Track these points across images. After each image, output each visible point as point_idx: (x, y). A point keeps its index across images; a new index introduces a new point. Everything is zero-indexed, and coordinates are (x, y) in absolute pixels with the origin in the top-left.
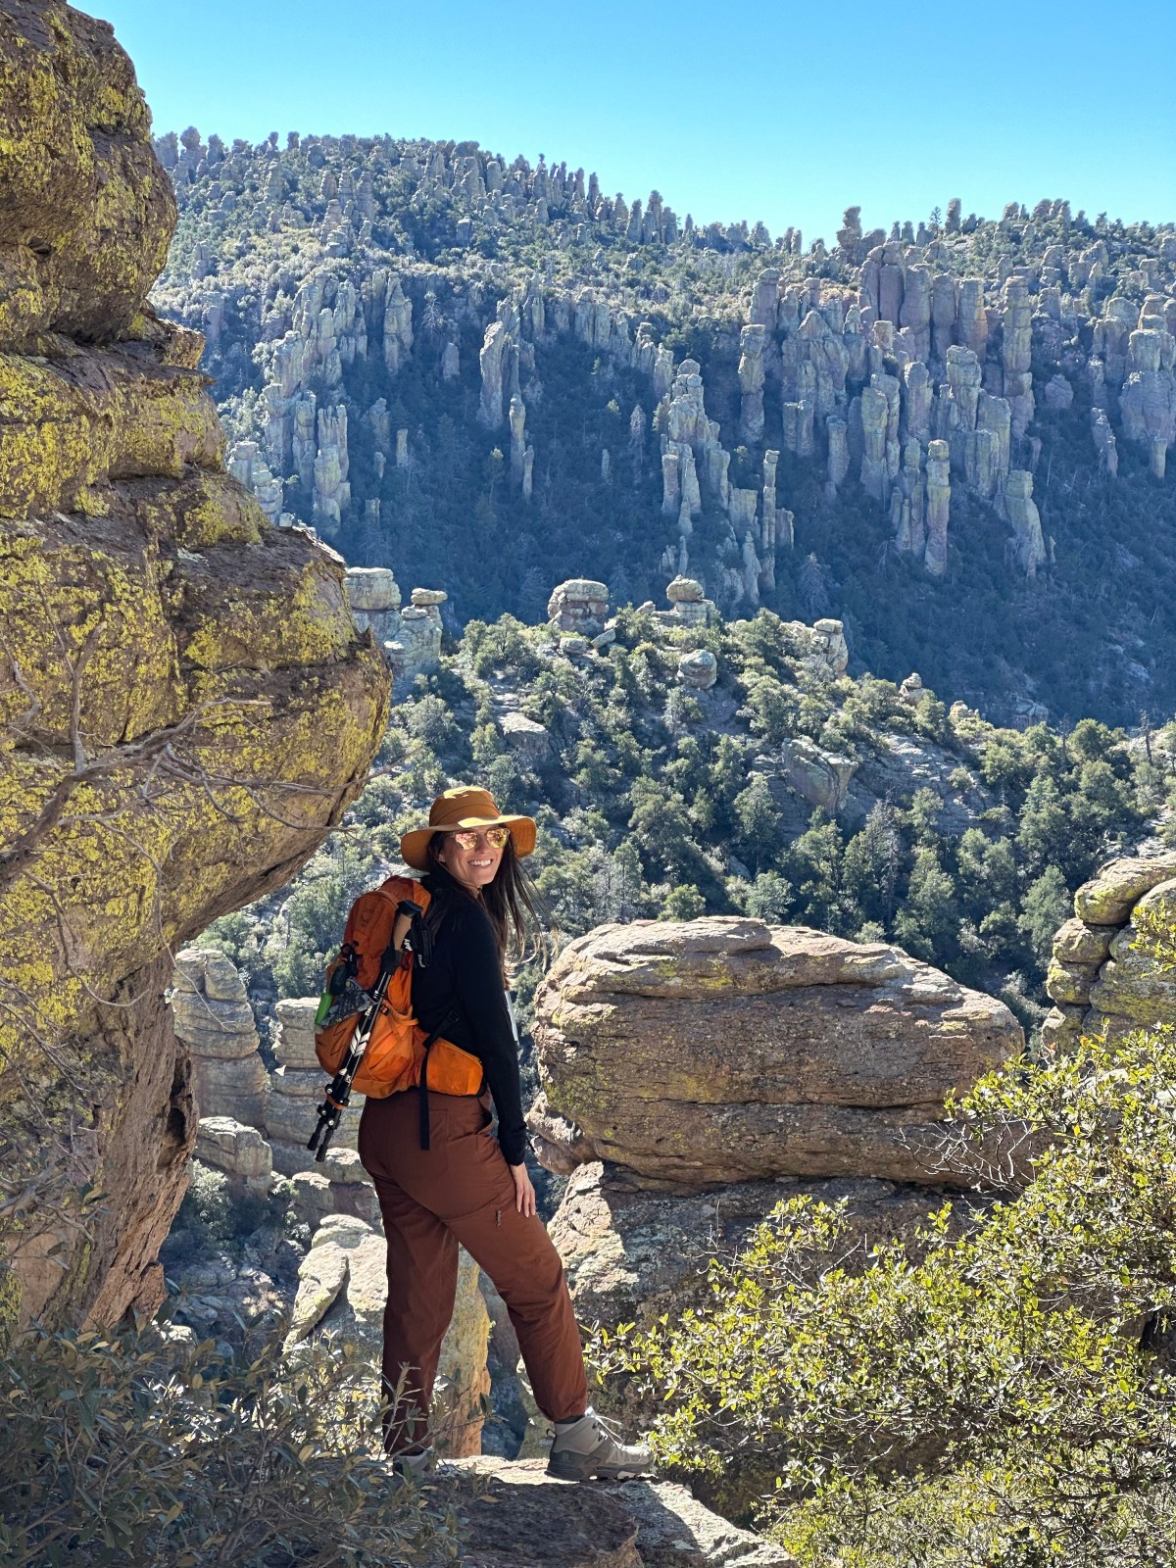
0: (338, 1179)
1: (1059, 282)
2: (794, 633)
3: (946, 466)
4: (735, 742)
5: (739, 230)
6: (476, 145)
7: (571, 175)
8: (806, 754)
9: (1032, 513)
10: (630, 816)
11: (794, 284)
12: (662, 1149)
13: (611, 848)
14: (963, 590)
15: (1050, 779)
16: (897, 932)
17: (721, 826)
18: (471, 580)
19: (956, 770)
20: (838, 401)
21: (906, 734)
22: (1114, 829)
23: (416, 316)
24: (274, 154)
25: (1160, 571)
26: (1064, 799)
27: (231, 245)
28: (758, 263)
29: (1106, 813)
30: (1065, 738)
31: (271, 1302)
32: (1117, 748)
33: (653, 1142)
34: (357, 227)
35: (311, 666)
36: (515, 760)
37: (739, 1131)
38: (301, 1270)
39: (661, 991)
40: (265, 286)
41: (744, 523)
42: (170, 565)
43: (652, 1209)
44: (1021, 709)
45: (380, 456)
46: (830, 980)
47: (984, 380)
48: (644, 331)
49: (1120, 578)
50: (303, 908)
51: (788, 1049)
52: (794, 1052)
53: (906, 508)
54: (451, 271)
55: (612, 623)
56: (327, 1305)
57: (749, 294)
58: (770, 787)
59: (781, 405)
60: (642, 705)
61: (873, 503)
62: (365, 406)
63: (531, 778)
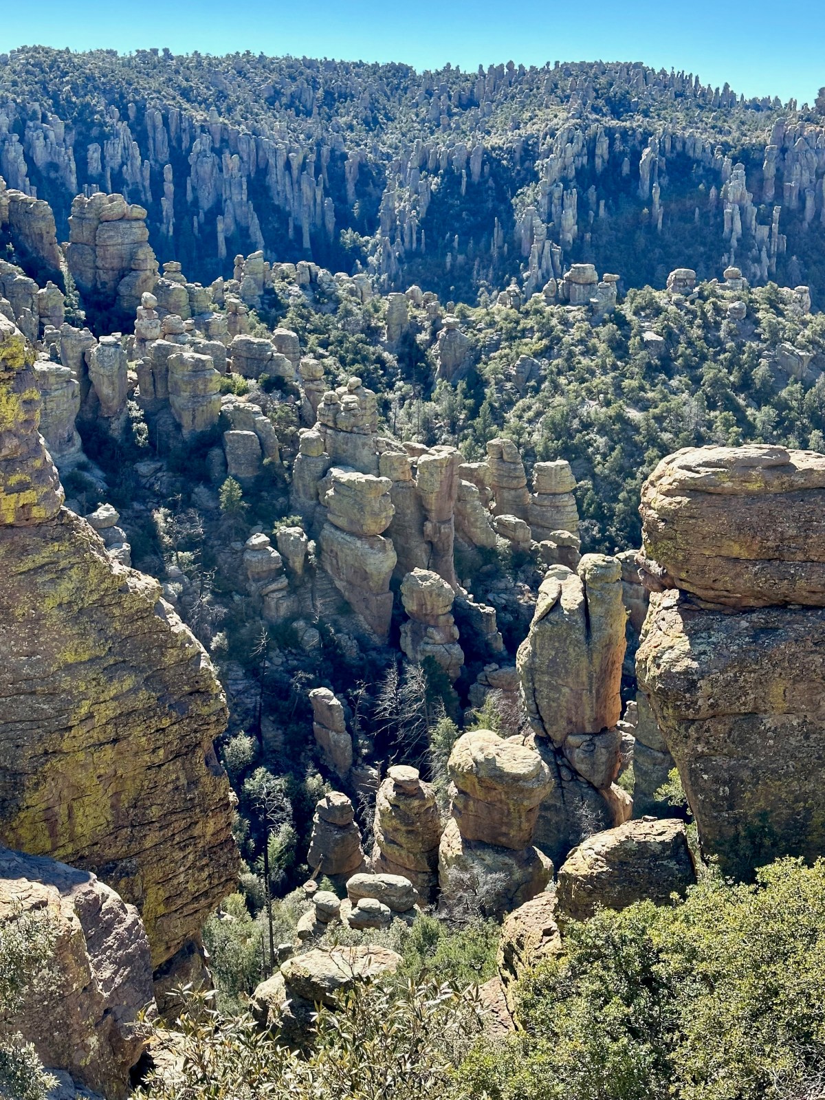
0: (561, 545)
2: (784, 293)
4: (754, 345)
5: (766, 100)
6: (642, 64)
7: (686, 76)
8: (788, 350)
10: (702, 379)
11: (792, 125)
12: (716, 586)
13: (692, 394)
17: (745, 384)
18: (632, 270)
20: (811, 182)
23: (611, 145)
24: (548, 71)
27: (527, 115)
28: (775, 116)
31: (530, 598)
33: (711, 582)
34: (585, 104)
36: (649, 353)
37: (765, 577)
38: (540, 589)
39: (719, 490)
40: (541, 134)
41: (762, 242)
43: (709, 622)
45: (591, 213)
48: (718, 150)
50: (549, 420)
51: (799, 528)
52: (802, 530)
54: (628, 124)
55: (697, 289)
56: (551, 606)
57: (770, 130)
58: (770, 366)
59: (783, 184)
60: (709, 328)
62: (585, 189)
63: (655, 361)
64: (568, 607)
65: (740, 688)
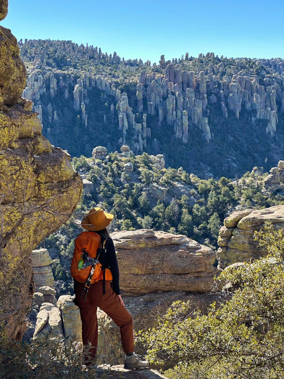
0: (45, 294)
1: (212, 72)
2: (152, 158)
3: (187, 117)
4: (138, 185)
5: (135, 61)
6: (71, 41)
7: (94, 48)
8: (155, 187)
9: (208, 128)
10: (113, 203)
11: (149, 74)
12: (130, 286)
14: (192, 146)
15: (214, 192)
16: (179, 230)
17: (135, 205)
18: (73, 147)
19: (192, 190)
20: (160, 102)
21: (179, 181)
22: (230, 203)
23: (58, 83)
24: (22, 44)
25: (239, 141)
26: (218, 196)
28: (140, 69)
29: (228, 199)
30: (218, 182)
32: (230, 183)
33: (128, 284)
34: (43, 61)
35: (65, 181)
36: (85, 190)
37: (148, 281)
38: (37, 317)
39: (129, 248)
41: (139, 132)
42: (33, 159)
43: (128, 300)
44: (207, 175)
45: (50, 117)
46: (169, 244)
47: (195, 96)
48: (113, 86)
49: (229, 143)
51: (160, 261)
52: (161, 261)
53: (178, 127)
54: (66, 72)
55: (108, 157)
56: (44, 325)
57: (138, 76)
58: (147, 195)
59: (147, 103)
60: (115, 176)
61: (170, 126)
62: (46, 106)
63: (89, 195)
64: (53, 325)
65: (142, 325)
